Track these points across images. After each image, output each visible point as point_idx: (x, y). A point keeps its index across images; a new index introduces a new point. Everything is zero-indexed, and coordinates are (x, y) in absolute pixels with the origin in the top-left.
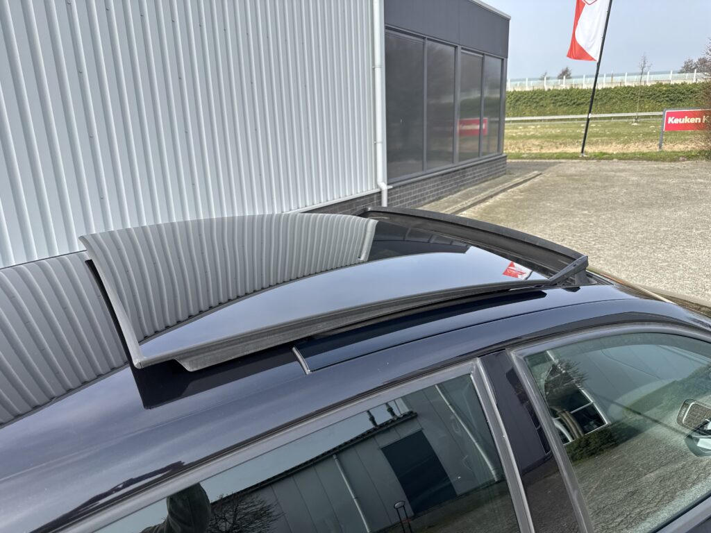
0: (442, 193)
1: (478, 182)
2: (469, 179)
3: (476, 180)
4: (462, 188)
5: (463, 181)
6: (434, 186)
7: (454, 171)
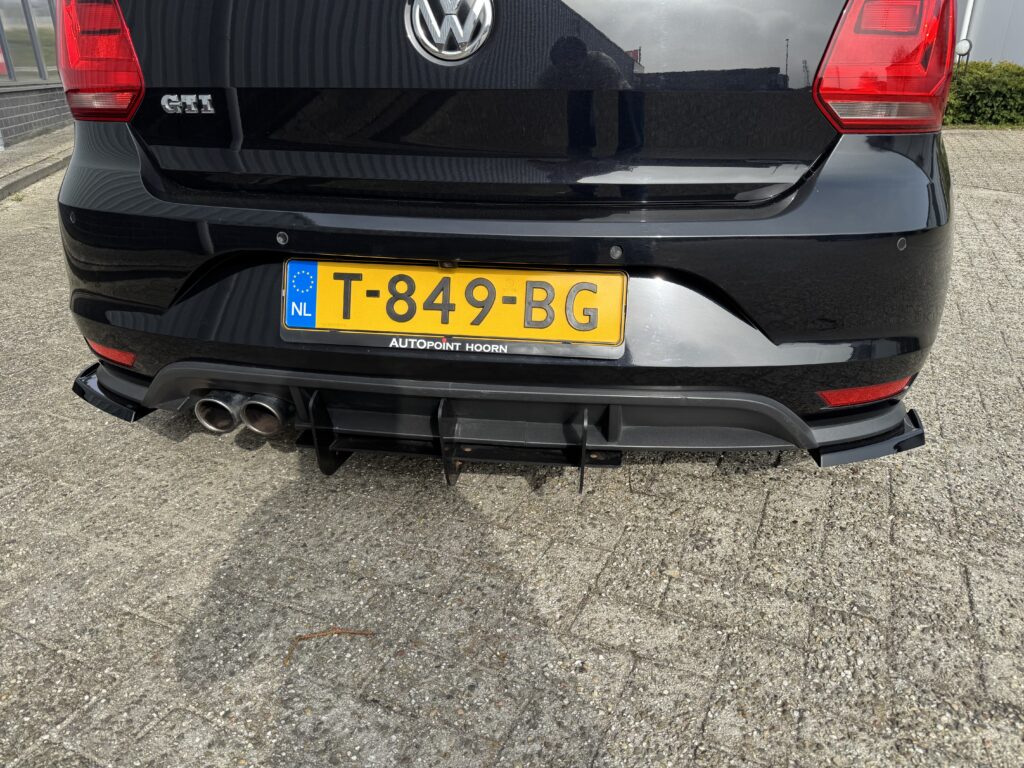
6: (35, 108)
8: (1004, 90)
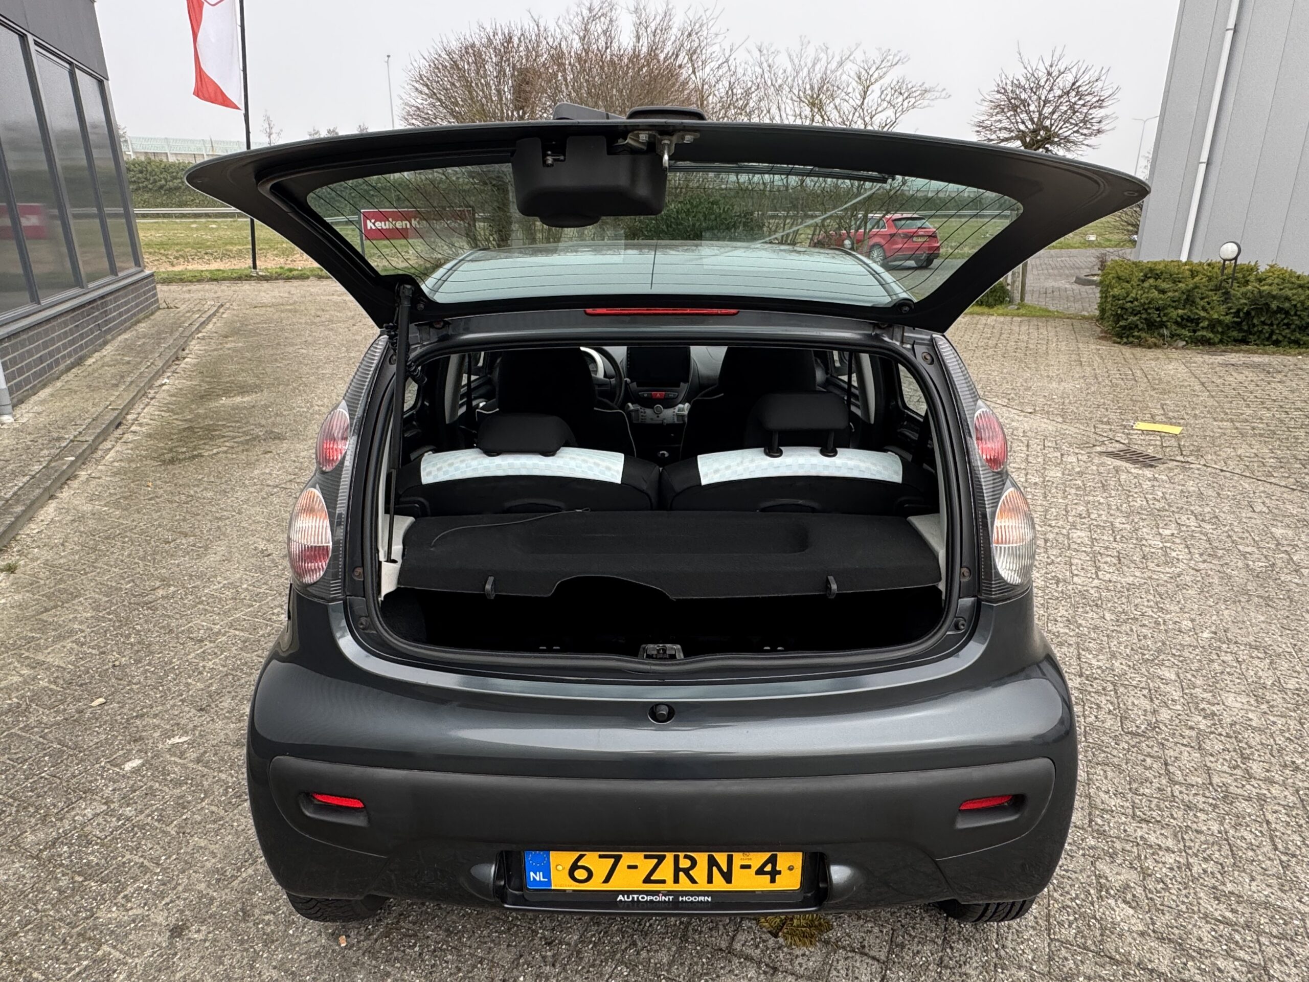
0: (81, 348)
1: (128, 324)
2: (114, 319)
3: (125, 321)
4: (109, 337)
5: (106, 323)
6: (66, 335)
7: (90, 303)
8: (1287, 305)
